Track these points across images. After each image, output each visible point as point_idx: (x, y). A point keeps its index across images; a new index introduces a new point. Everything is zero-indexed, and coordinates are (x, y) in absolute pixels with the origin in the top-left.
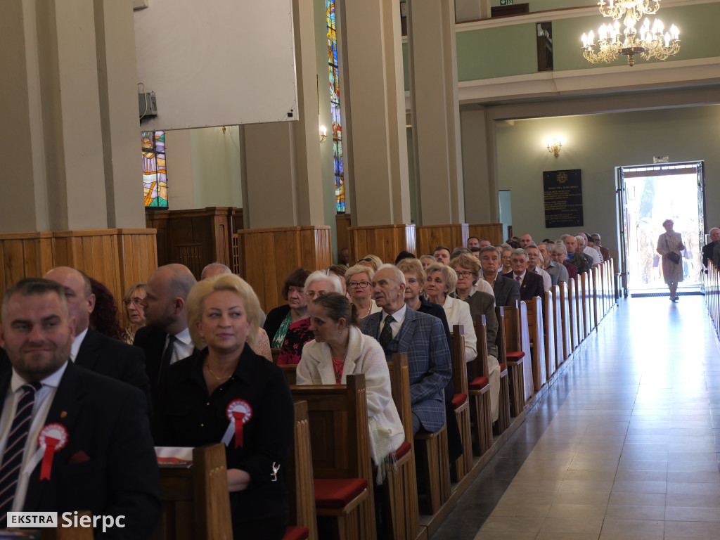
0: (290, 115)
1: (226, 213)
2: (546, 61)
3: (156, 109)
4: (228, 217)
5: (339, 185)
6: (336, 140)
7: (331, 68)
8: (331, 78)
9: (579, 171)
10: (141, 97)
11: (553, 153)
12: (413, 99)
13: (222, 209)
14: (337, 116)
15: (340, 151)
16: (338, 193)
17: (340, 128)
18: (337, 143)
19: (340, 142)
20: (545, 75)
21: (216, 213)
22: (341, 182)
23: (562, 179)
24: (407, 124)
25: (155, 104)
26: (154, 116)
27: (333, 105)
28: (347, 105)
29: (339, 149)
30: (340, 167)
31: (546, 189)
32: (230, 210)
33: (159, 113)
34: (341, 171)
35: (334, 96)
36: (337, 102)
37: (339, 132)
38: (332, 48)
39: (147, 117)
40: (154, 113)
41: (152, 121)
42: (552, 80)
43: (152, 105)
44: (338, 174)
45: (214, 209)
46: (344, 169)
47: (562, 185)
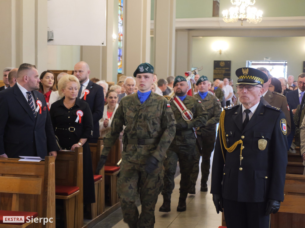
1: (72, 73)
2: (216, 12)
5: (120, 61)
6: (120, 40)
7: (120, 7)
8: (119, 12)
9: (230, 62)
10: (48, 32)
11: (219, 52)
12: (155, 24)
13: (69, 71)
14: (121, 30)
15: (121, 46)
16: (119, 64)
17: (122, 35)
18: (120, 42)
19: (121, 42)
20: (215, 19)
22: (121, 59)
23: (222, 64)
24: (151, 34)
26: (52, 40)
27: (120, 25)
28: (125, 25)
29: (121, 44)
30: (121, 53)
31: (215, 68)
33: (54, 38)
34: (121, 54)
35: (120, 20)
36: (122, 23)
37: (121, 37)
39: (50, 40)
40: (52, 39)
41: (51, 41)
42: (218, 21)
43: (52, 36)
44: (120, 56)
46: (122, 54)
47: (222, 67)
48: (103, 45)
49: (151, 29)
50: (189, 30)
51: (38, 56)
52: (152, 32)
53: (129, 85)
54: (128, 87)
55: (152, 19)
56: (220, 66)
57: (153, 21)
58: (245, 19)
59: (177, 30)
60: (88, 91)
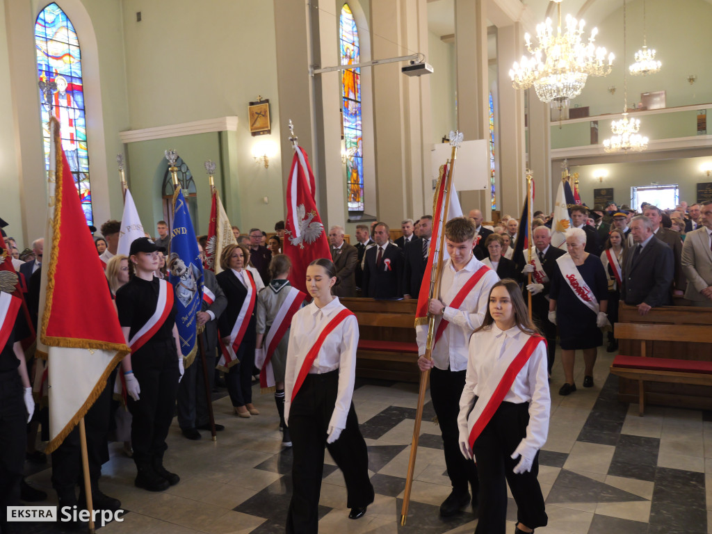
2: (595, 137)
5: (493, 197)
6: (492, 177)
7: (491, 143)
8: (491, 148)
9: (612, 189)
10: (433, 181)
11: (599, 180)
12: (529, 157)
14: (493, 165)
15: (494, 182)
16: (492, 201)
17: (494, 171)
20: (594, 146)
23: (603, 193)
27: (491, 160)
31: (595, 197)
35: (492, 156)
36: (494, 159)
38: (491, 134)
39: (434, 188)
42: (597, 149)
44: (493, 192)
47: (604, 196)
48: (485, 189)
51: (426, 204)
53: (512, 225)
54: (511, 227)
56: (601, 195)
58: (629, 148)
59: (554, 161)
60: (480, 237)
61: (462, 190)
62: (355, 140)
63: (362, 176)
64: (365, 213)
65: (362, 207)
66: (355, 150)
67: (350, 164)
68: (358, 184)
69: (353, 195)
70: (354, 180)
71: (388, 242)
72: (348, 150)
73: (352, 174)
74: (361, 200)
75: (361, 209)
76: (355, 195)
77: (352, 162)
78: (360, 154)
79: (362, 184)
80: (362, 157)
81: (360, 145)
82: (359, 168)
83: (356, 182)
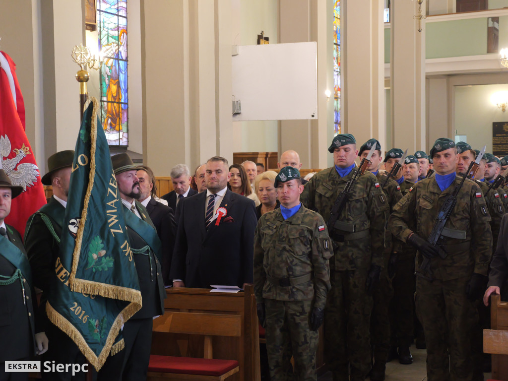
0: (313, 116)
1: (265, 156)
2: (493, 45)
3: (240, 110)
4: (266, 158)
5: (337, 130)
6: (336, 98)
7: (335, 46)
8: (335, 54)
10: (234, 103)
11: (501, 109)
12: (391, 70)
13: (262, 154)
14: (338, 81)
15: (339, 106)
17: (339, 89)
18: (337, 100)
19: (339, 100)
20: (490, 56)
21: (259, 156)
22: (339, 128)
23: (507, 128)
24: (386, 86)
25: (240, 107)
26: (239, 113)
27: (335, 73)
28: (345, 74)
29: (339, 104)
30: (338, 117)
31: (494, 135)
32: (267, 154)
33: (242, 111)
34: (339, 120)
35: (336, 66)
36: (339, 70)
37: (339, 92)
38: (337, 32)
39: (236, 114)
41: (238, 116)
43: (239, 108)
44: (337, 123)
45: (257, 154)
46: (341, 119)
48: (313, 118)
49: (385, 78)
50: (449, 76)
51: (221, 139)
52: (387, 82)
55: (386, 62)
56: (503, 132)
57: (389, 65)
59: (428, 78)
61: (283, 118)
62: (115, 33)
63: (127, 91)
64: (128, 149)
65: (125, 140)
66: (114, 48)
67: (106, 70)
68: (119, 103)
69: (110, 121)
70: (112, 96)
71: (149, 198)
72: (104, 49)
73: (109, 87)
74: (124, 128)
75: (124, 143)
76: (114, 120)
77: (111, 68)
78: (124, 55)
79: (126, 104)
80: (126, 60)
81: (123, 40)
82: (122, 77)
83: (116, 100)
